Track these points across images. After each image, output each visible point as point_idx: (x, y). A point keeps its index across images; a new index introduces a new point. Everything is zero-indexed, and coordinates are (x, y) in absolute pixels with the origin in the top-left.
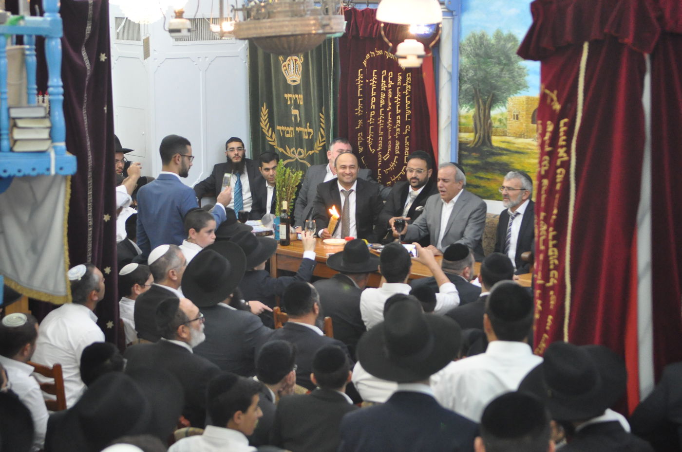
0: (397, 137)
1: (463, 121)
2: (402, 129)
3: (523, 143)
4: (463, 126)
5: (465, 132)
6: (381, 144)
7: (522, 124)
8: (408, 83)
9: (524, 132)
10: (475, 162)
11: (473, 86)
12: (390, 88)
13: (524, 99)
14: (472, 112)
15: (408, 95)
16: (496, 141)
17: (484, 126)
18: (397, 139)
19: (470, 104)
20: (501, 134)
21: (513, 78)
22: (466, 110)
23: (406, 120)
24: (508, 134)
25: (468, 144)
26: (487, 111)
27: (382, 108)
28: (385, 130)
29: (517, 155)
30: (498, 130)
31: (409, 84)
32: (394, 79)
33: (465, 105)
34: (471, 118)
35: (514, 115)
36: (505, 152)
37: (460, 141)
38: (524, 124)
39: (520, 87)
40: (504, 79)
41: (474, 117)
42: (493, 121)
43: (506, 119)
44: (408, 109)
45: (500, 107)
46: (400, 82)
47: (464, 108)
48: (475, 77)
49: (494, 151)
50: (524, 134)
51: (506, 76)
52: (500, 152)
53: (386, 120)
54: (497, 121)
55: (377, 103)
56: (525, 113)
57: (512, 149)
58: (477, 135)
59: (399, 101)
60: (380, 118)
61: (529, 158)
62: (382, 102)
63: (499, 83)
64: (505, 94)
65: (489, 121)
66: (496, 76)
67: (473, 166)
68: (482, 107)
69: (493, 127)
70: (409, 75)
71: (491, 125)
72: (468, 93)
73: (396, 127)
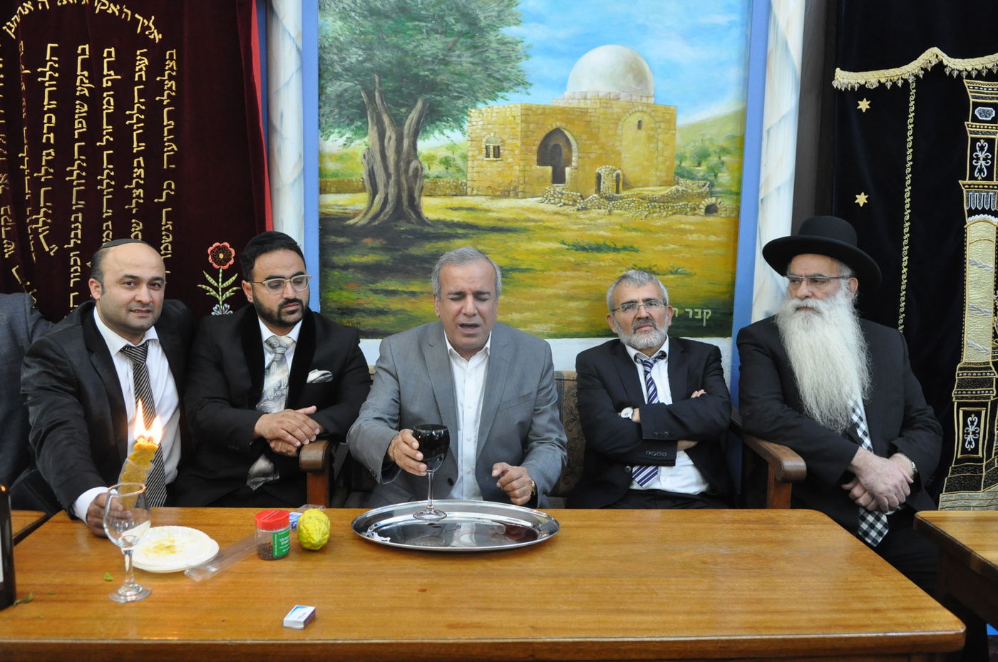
0: (134, 212)
1: (331, 166)
2: (152, 187)
3: (511, 208)
4: (334, 179)
5: (338, 192)
6: (79, 232)
7: (511, 166)
8: (169, 74)
9: (515, 184)
10: (370, 258)
11: (362, 83)
12: (108, 89)
13: (518, 112)
14: (360, 146)
15: (168, 105)
16: (433, 208)
17: (398, 176)
18: (135, 216)
19: (352, 127)
20: (448, 191)
21: (485, 63)
22: (342, 141)
23: (165, 167)
24: (469, 190)
25: (349, 219)
26: (406, 143)
27: (78, 141)
28: (91, 195)
29: (495, 237)
30: (441, 182)
31: (171, 77)
32: (124, 65)
33: (337, 130)
34: (359, 158)
35: (487, 148)
36: (460, 231)
37: (321, 214)
38: (517, 168)
39: (506, 85)
40: (459, 67)
41: (368, 156)
42: (425, 165)
43: (465, 157)
44: (169, 141)
45: (447, 132)
46: (143, 73)
47: (332, 137)
48: (368, 65)
49: (427, 229)
50: (516, 188)
51: (465, 60)
52: (446, 230)
53: (93, 168)
54: (436, 162)
55: (64, 128)
56: (518, 143)
57: (483, 223)
58: (377, 198)
59: (139, 121)
60: (76, 167)
61: (530, 240)
62: (80, 127)
63: (444, 77)
64: (460, 102)
65: (413, 165)
66: (433, 62)
67: (365, 268)
68: (390, 133)
69: (427, 177)
70: (171, 55)
71: (418, 174)
72: (346, 102)
73: (134, 186)
